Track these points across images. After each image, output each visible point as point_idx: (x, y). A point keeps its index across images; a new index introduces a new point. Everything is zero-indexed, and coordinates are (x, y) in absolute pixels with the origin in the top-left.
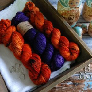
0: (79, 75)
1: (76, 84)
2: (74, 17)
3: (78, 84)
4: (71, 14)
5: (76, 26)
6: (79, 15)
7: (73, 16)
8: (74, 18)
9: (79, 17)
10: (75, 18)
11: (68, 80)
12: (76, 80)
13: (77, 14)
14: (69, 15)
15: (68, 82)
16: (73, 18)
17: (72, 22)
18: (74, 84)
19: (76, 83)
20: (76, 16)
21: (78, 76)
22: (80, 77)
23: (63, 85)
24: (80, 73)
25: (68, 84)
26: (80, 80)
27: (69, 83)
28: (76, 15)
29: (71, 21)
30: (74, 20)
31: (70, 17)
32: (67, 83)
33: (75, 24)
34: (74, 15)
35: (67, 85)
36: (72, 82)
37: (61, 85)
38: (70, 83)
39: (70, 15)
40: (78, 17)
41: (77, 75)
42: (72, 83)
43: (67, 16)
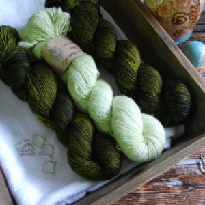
0: (198, 164)
1: (189, 185)
2: (187, 17)
3: (196, 186)
4: (180, 10)
5: (192, 39)
6: (200, 13)
7: (183, 15)
8: (186, 20)
9: (198, 18)
10: (188, 20)
11: (171, 176)
12: (191, 176)
13: (194, 10)
14: (173, 12)
15: (170, 179)
16: (183, 20)
17: (182, 31)
18: (185, 186)
19: (190, 182)
20: (192, 14)
21: (196, 166)
22: (200, 169)
23: (157, 187)
24: (200, 158)
25: (169, 185)
26: (200, 176)
27: (174, 182)
28: (193, 12)
29: (180, 27)
30: (187, 23)
31: (176, 16)
32: (169, 182)
33: (189, 33)
34: (188, 11)
35: (169, 188)
36: (181, 179)
37: (154, 186)
38: (175, 184)
39: (177, 13)
40: (196, 17)
41: (194, 162)
42: (180, 183)
43: (169, 15)
